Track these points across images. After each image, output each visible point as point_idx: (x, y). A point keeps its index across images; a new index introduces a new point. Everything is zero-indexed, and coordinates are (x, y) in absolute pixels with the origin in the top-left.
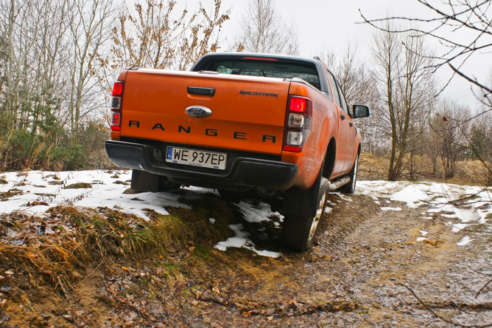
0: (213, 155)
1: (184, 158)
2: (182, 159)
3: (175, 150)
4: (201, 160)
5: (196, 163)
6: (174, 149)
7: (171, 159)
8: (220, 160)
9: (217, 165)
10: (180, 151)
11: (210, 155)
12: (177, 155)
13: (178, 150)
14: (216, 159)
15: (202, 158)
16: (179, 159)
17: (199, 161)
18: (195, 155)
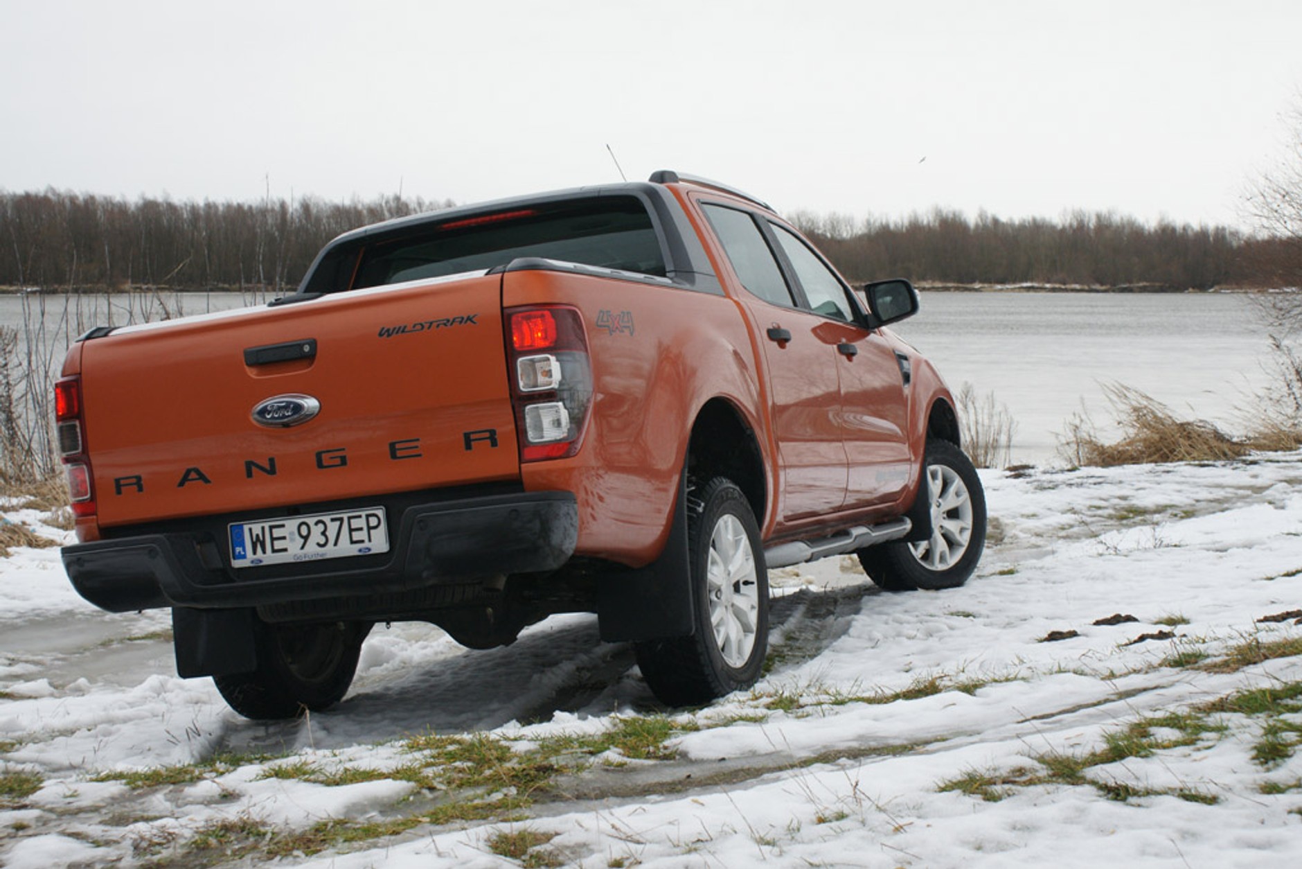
0: (349, 518)
1: (278, 544)
2: (274, 551)
3: (250, 530)
4: (322, 541)
5: (312, 551)
6: (246, 528)
7: (244, 557)
8: (370, 528)
9: (367, 544)
10: (263, 528)
11: (341, 520)
12: (258, 542)
13: (257, 528)
14: (361, 529)
15: (324, 533)
16: (264, 552)
17: (319, 544)
18: (304, 531)
